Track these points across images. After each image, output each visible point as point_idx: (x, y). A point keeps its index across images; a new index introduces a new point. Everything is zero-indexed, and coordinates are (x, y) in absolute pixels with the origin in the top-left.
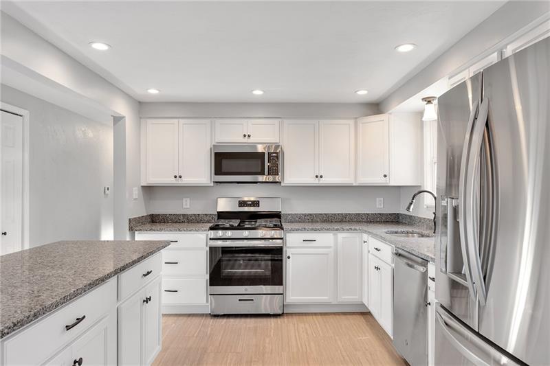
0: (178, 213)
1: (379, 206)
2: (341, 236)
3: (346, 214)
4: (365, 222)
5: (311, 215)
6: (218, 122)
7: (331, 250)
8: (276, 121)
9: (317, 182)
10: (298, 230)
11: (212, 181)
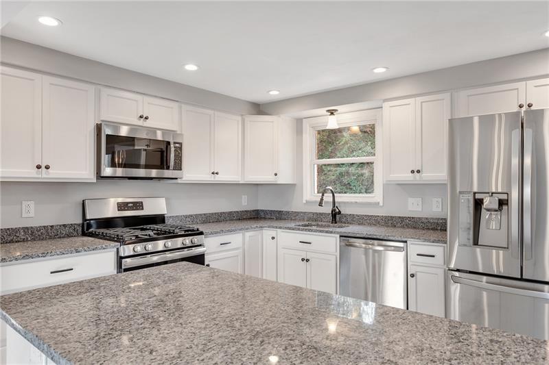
0: (14, 227)
1: (244, 203)
2: (248, 234)
3: (221, 213)
4: (236, 220)
5: (192, 216)
6: (105, 92)
7: (241, 250)
8: (175, 105)
9: (213, 179)
10: (216, 233)
11: (100, 177)
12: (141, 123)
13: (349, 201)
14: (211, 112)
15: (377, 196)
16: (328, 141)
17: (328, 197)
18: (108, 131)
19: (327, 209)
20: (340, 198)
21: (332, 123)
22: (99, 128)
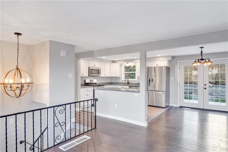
9: (105, 76)
11: (89, 76)
12: (94, 66)
13: (131, 80)
14: (105, 63)
15: (136, 79)
16: (127, 68)
17: (127, 80)
18: (90, 68)
19: (127, 82)
20: (129, 80)
21: (128, 65)
22: (89, 68)
